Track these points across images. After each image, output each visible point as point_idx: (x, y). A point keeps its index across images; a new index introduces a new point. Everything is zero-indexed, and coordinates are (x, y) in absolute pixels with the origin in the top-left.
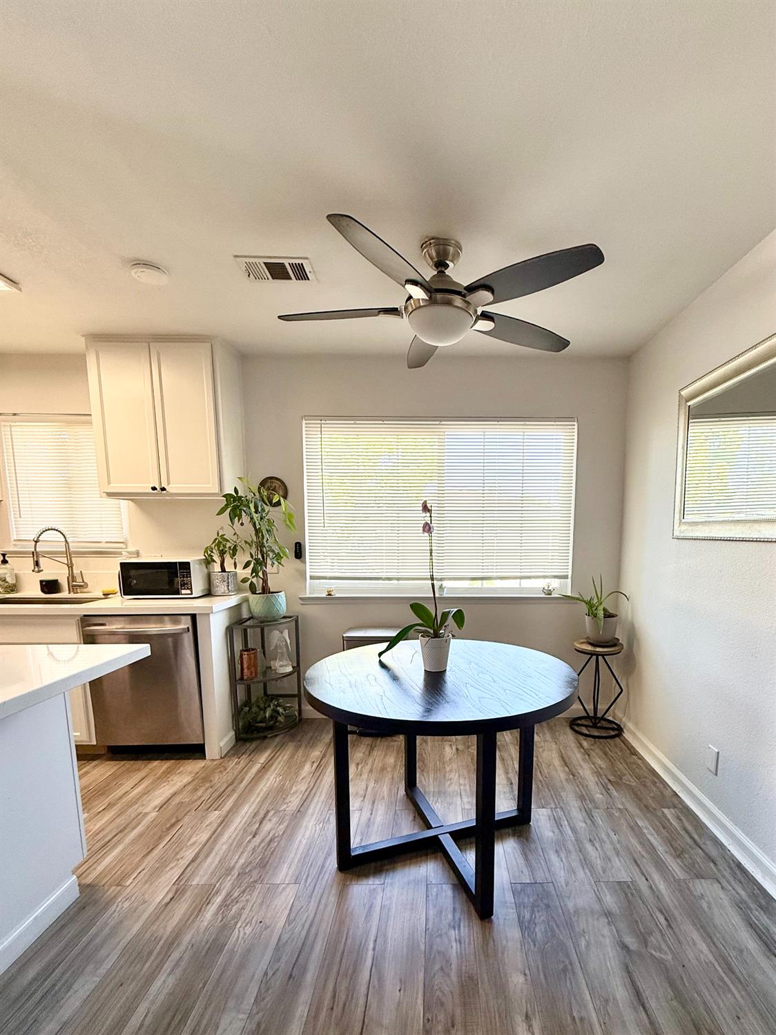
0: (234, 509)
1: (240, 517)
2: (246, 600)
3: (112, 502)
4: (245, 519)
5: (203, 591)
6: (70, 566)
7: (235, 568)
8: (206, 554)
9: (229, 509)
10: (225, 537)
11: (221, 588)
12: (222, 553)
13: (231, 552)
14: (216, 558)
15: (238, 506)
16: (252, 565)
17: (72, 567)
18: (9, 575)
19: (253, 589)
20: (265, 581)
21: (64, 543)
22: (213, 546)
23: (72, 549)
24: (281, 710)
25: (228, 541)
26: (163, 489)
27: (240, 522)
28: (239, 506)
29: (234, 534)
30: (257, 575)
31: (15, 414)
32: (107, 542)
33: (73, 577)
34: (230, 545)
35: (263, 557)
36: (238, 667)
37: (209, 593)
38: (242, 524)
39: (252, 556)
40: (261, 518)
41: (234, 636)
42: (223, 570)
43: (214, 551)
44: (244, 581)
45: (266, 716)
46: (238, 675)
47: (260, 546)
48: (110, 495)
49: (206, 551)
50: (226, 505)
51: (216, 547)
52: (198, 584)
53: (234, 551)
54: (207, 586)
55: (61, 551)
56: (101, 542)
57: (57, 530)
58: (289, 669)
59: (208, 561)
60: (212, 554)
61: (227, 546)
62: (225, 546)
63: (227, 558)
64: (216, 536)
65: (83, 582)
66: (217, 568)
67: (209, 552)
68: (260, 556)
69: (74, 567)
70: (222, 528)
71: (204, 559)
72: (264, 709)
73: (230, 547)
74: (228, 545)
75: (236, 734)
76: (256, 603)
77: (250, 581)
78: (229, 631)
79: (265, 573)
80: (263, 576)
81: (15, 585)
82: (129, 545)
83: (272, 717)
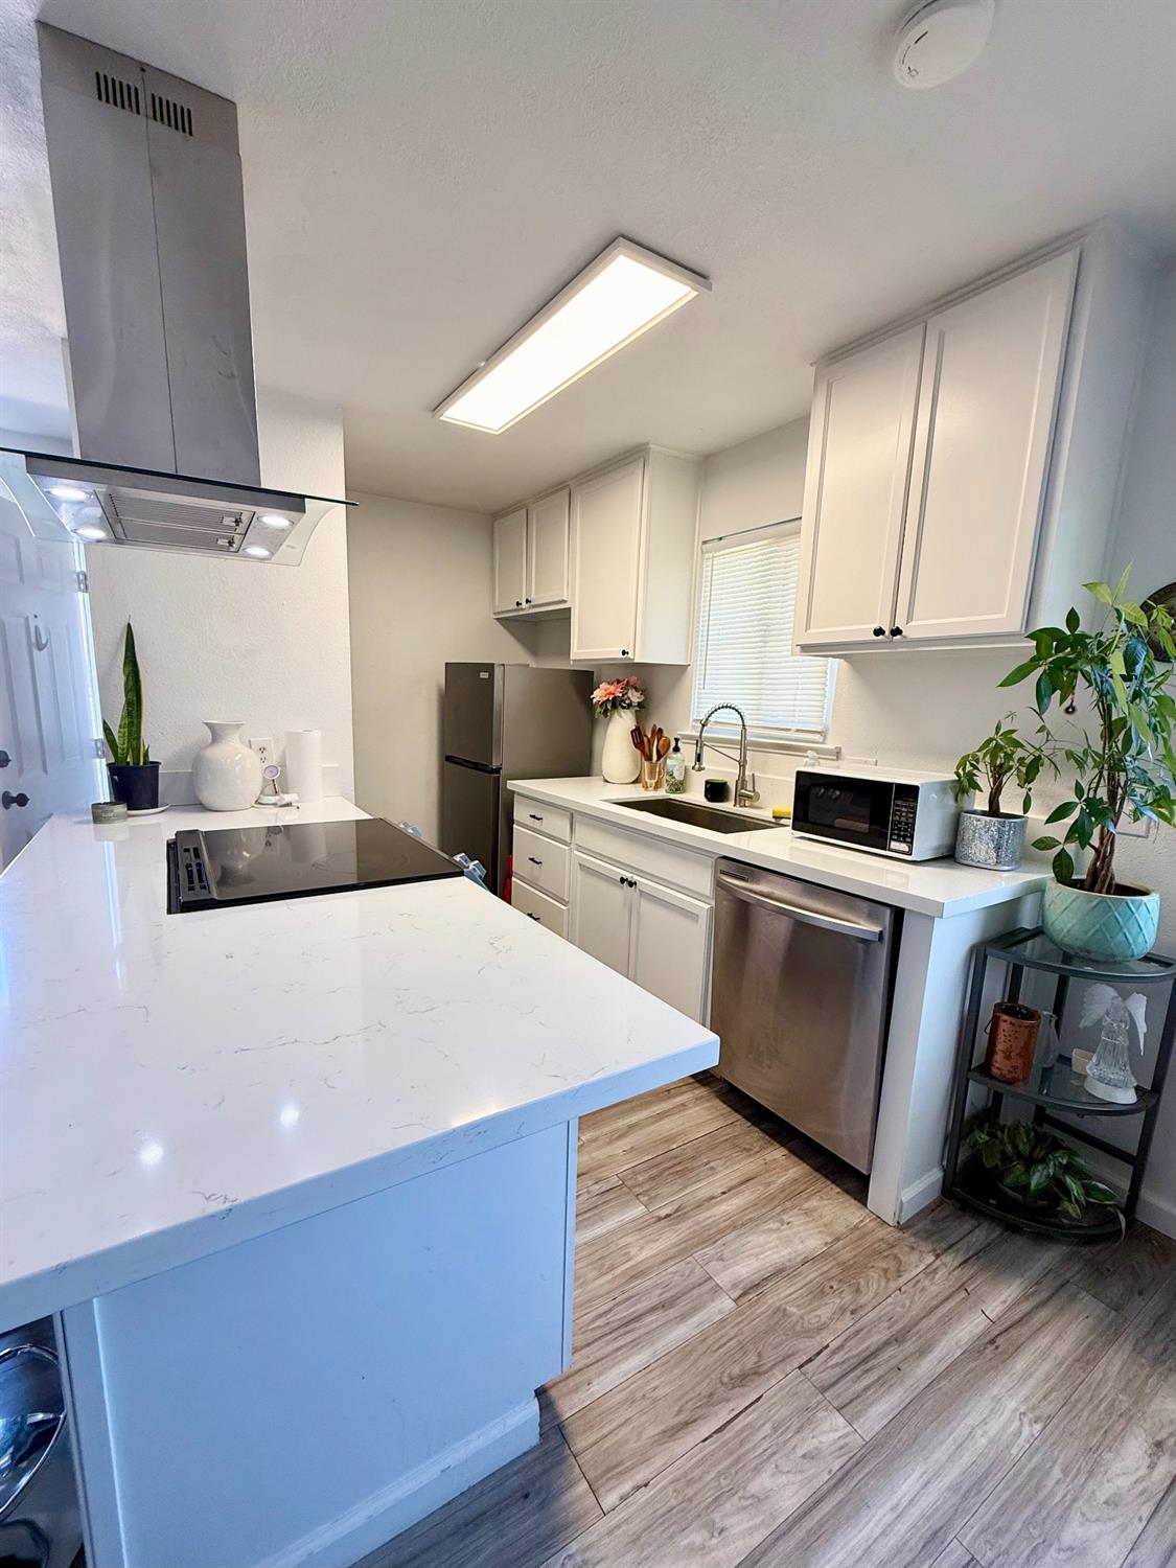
0: (1057, 668)
1: (1068, 689)
2: (1038, 889)
3: (813, 662)
4: (1084, 695)
5: (938, 848)
6: (742, 765)
7: (1025, 811)
8: (961, 771)
9: (1039, 672)
10: (1014, 736)
11: (979, 847)
12: (998, 773)
13: (1024, 770)
14: (984, 780)
15: (1067, 662)
16: (1076, 814)
17: (744, 766)
18: (677, 768)
19: (1063, 870)
20: (1104, 857)
21: (740, 728)
22: (980, 755)
23: (748, 738)
24: (1075, 1187)
25: (1022, 746)
26: (896, 632)
27: (1067, 703)
28: (1072, 661)
29: (1041, 730)
30: (1084, 841)
31: (720, 539)
32: (798, 730)
33: (743, 780)
34: (1025, 754)
35: (1112, 795)
36: (982, 1039)
37: (950, 855)
38: (1070, 710)
39: (1079, 790)
40: (1137, 695)
41: (987, 968)
42: (994, 811)
43: (981, 766)
44: (1044, 844)
45: (1030, 1183)
46: (978, 1058)
47: (1113, 766)
48: (806, 649)
49: (962, 764)
50: (1033, 660)
51: (988, 759)
52: (928, 832)
53: (1031, 771)
54: (947, 841)
55: (735, 740)
56: (789, 730)
57: (733, 708)
58: (1128, 1097)
59: (963, 786)
60: (975, 772)
61: (1016, 757)
62: (1009, 757)
63: (1011, 785)
64: (992, 734)
65: (754, 791)
66: (981, 802)
67: (969, 768)
68: (1103, 793)
69: (747, 767)
70: (1012, 715)
71: (955, 781)
72: (1030, 1163)
73: (1021, 760)
74: (1019, 753)
75: (945, 1177)
76: (1066, 911)
77: (1059, 848)
78: (978, 956)
79: (1108, 839)
80: (1101, 843)
81: (682, 783)
82: (829, 737)
83: (1045, 1192)
